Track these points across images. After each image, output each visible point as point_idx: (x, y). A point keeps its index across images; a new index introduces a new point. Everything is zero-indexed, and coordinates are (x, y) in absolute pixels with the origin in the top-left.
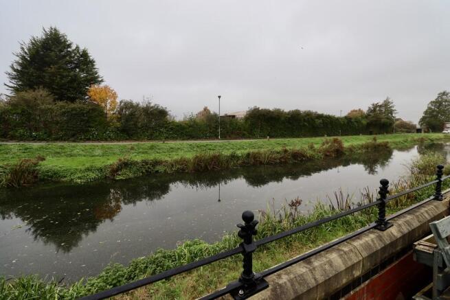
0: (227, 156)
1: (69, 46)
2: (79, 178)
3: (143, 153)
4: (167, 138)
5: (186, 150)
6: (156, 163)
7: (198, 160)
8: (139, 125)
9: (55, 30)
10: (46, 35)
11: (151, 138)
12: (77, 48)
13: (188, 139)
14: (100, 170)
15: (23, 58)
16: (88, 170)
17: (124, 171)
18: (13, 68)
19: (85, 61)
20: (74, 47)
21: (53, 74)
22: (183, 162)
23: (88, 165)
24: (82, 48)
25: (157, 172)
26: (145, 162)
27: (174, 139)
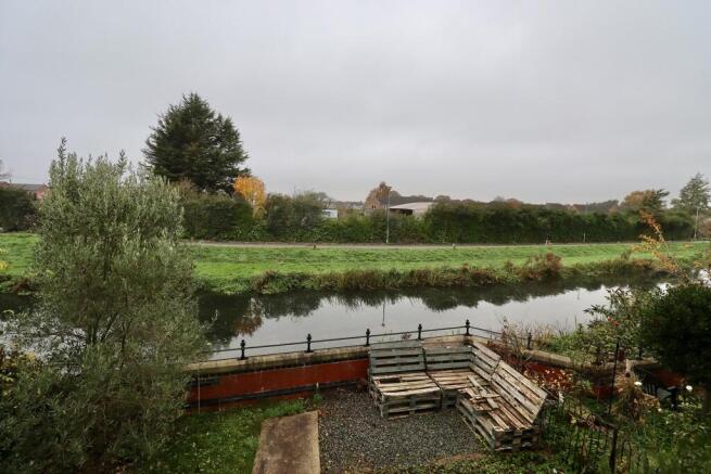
0: (385, 274)
1: (211, 116)
2: (229, 289)
3: (291, 261)
4: (320, 240)
5: (340, 259)
6: (303, 277)
7: (350, 276)
8: (288, 223)
9: (196, 97)
10: (186, 103)
11: (301, 240)
12: (220, 118)
13: (346, 242)
14: (247, 281)
15: (160, 132)
16: (236, 281)
17: (270, 284)
18: (148, 143)
19: (228, 133)
20: (216, 117)
21: (193, 154)
22: (331, 278)
23: (235, 275)
24: (225, 117)
25: (304, 287)
26: (292, 276)
27: (329, 241)
